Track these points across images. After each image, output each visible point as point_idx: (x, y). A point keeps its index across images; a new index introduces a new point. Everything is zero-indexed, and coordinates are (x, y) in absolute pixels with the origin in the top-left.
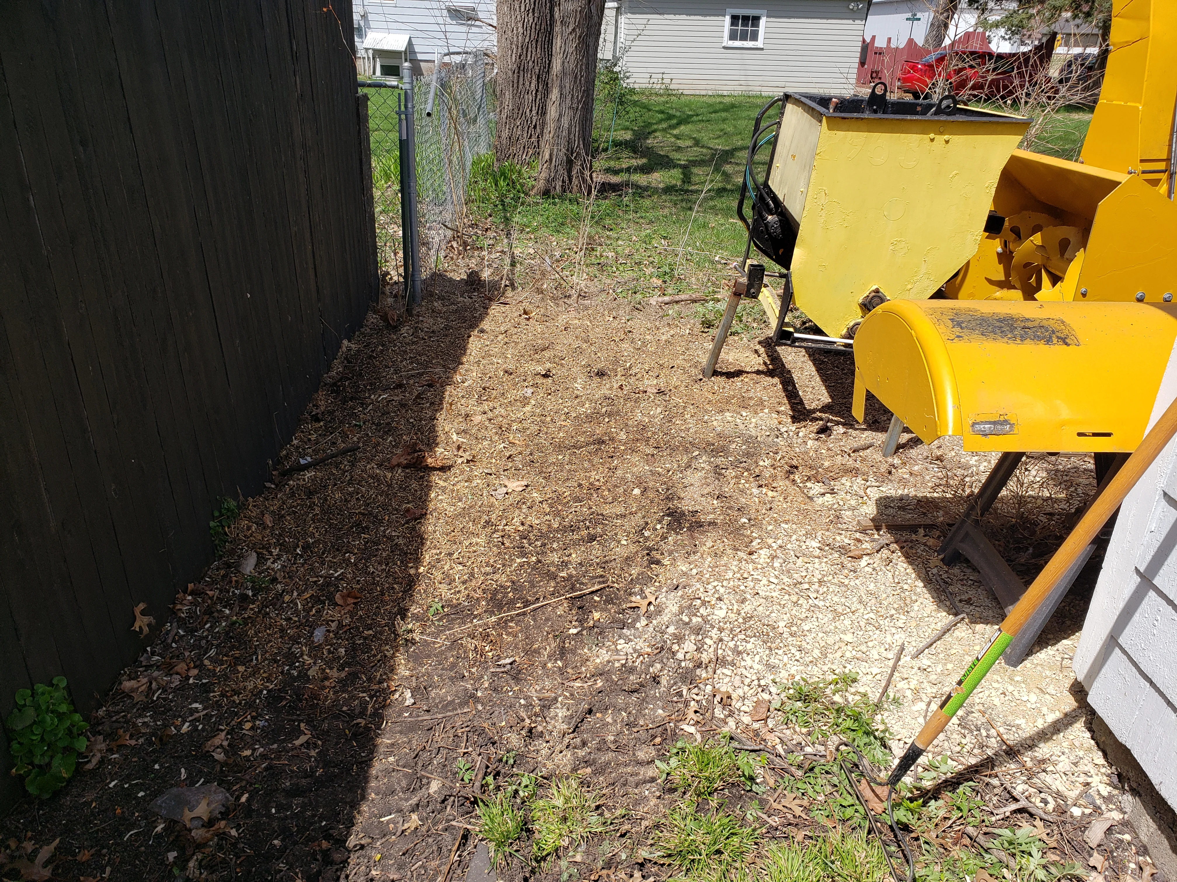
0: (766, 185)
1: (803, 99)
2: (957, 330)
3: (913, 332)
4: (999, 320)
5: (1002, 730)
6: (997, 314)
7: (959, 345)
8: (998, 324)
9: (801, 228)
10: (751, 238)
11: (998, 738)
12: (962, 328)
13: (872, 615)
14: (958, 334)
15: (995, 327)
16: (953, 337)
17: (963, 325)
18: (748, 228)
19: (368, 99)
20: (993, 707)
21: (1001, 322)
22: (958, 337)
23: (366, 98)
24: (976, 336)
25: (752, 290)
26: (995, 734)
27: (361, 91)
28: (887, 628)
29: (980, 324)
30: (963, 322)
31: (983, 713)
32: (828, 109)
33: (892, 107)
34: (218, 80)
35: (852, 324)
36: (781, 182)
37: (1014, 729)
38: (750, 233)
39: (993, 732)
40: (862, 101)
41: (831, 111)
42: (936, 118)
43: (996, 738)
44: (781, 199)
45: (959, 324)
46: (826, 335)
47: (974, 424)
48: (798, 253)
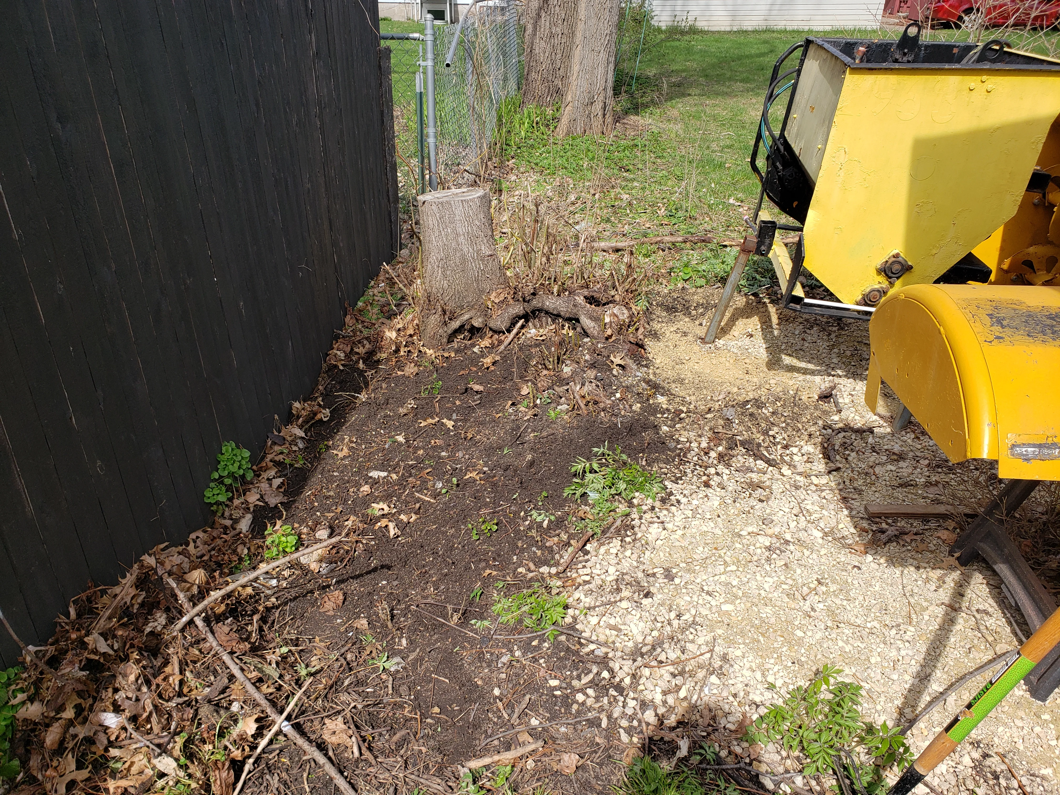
0: (782, 135)
1: (826, 46)
2: (997, 329)
3: (942, 329)
4: (1050, 317)
5: (1024, 781)
6: (1048, 308)
7: (998, 349)
8: (1049, 322)
9: (816, 189)
10: (764, 190)
11: (1020, 791)
12: (1003, 327)
13: (875, 624)
14: (997, 334)
15: (1045, 326)
16: (992, 337)
17: (1005, 323)
18: (761, 181)
19: (390, 51)
20: (1015, 751)
21: (1053, 319)
22: (998, 338)
23: (388, 51)
24: (1020, 337)
25: (763, 248)
26: (1016, 786)
27: (383, 44)
28: (892, 641)
29: (1026, 322)
30: (1004, 319)
31: (1003, 756)
32: (854, 59)
33: (925, 50)
34: (222, 44)
35: (868, 290)
36: (797, 135)
37: (1038, 779)
38: (763, 186)
39: (1015, 784)
40: (892, 44)
41: (857, 61)
42: (979, 66)
43: (1017, 790)
44: (797, 153)
45: (999, 322)
46: (839, 301)
47: (1013, 446)
48: (811, 214)
